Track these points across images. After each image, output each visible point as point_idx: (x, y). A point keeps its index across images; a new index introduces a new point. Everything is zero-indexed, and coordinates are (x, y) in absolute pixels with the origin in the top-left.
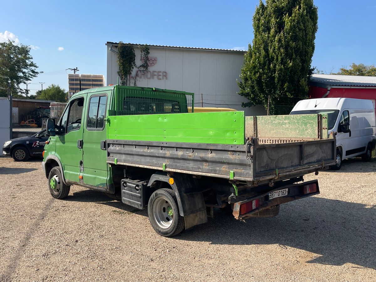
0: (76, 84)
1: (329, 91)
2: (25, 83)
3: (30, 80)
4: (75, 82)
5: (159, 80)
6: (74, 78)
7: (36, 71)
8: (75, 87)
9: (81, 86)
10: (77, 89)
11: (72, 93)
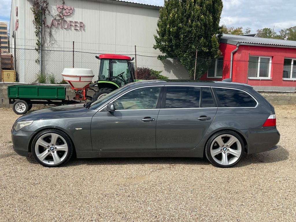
1: (237, 48)
5: (76, 30)
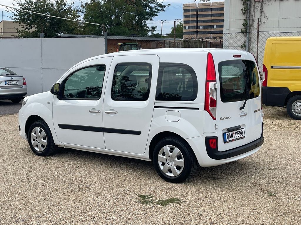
0: (192, 16)
2: (151, 19)
3: (157, 15)
4: (190, 13)
6: (190, 8)
7: (163, 5)
8: (191, 19)
9: (198, 18)
10: (193, 22)
11: (187, 28)
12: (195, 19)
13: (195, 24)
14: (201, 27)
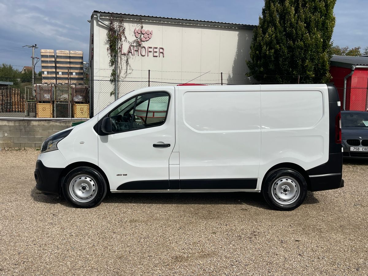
0: (51, 62)
1: (353, 72)
4: (48, 59)
6: (48, 54)
8: (49, 65)
9: (57, 64)
10: (51, 67)
11: (46, 73)
12: (54, 65)
13: (54, 70)
14: (60, 73)
